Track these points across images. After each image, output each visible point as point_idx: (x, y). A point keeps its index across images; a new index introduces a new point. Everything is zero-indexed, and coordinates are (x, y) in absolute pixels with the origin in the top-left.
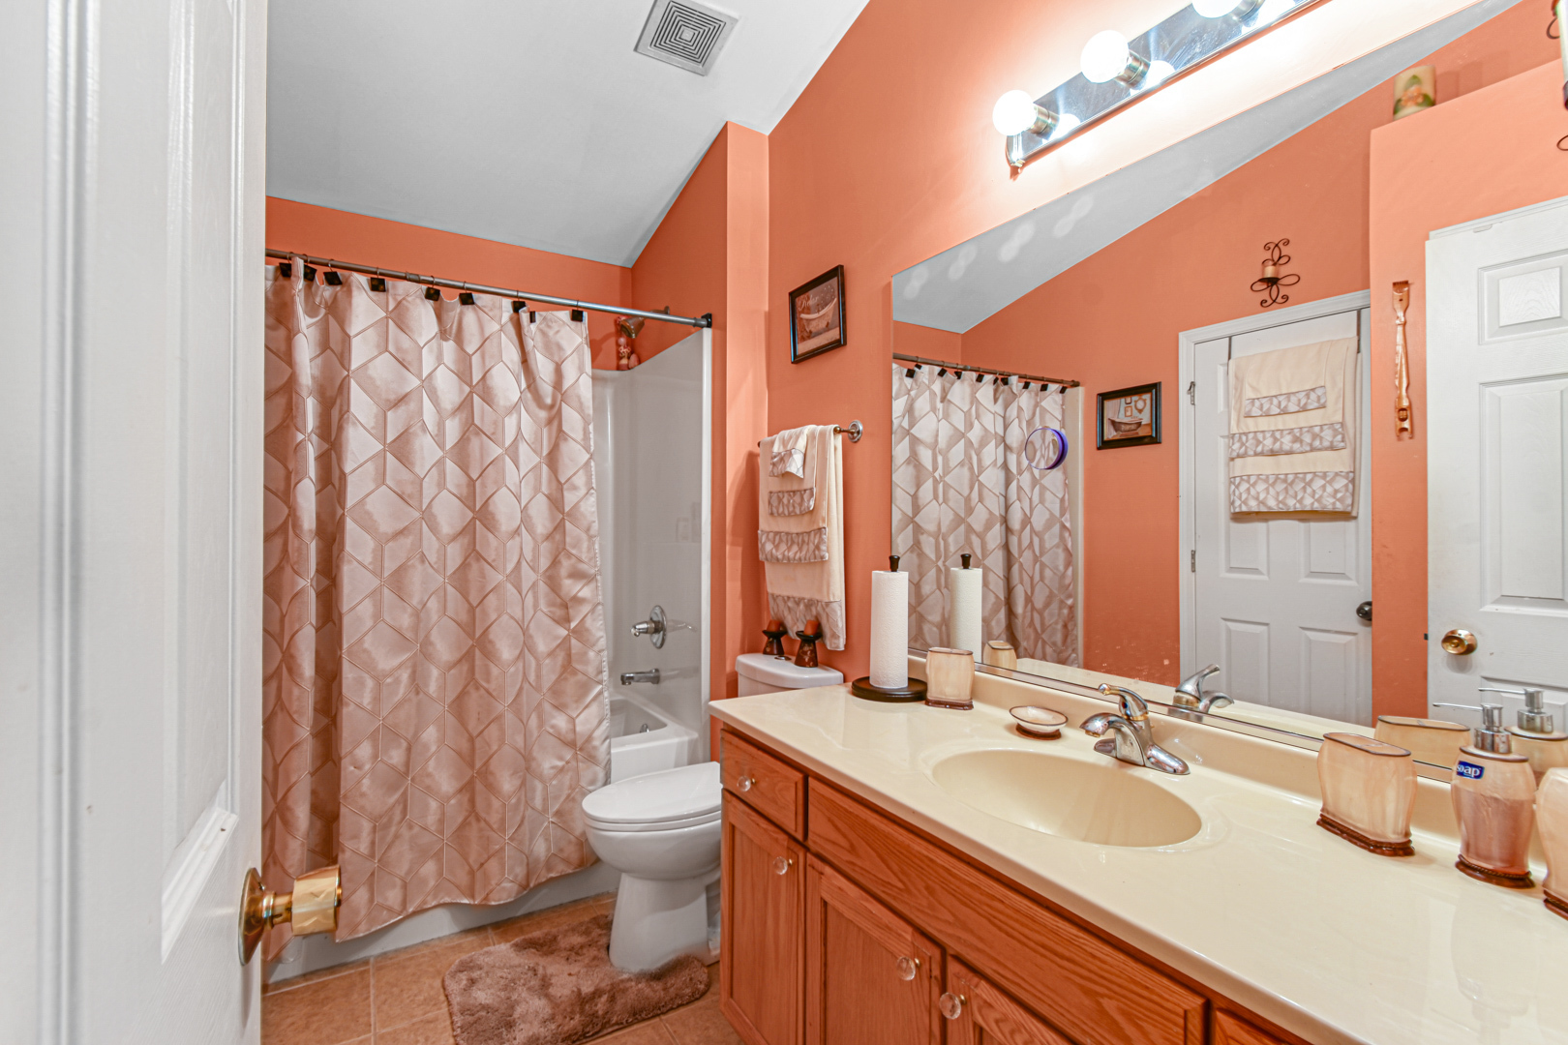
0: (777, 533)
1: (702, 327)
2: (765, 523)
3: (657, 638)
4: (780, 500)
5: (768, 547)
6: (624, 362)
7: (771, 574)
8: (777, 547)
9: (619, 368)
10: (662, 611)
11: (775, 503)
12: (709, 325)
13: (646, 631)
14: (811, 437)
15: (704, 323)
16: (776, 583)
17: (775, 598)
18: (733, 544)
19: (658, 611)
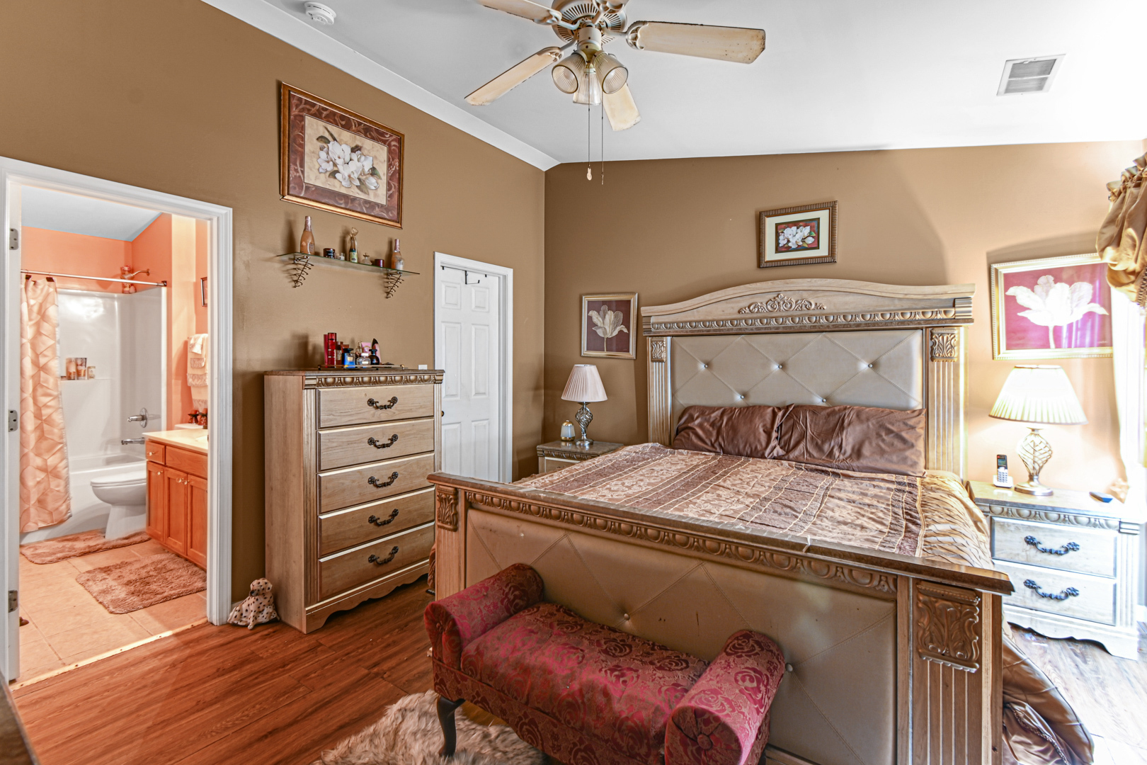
0: (194, 375)
1: (162, 286)
2: (190, 371)
3: (143, 423)
4: (194, 362)
5: (190, 380)
6: (127, 289)
7: (193, 391)
8: (193, 380)
9: (123, 292)
10: (146, 411)
11: (193, 363)
12: (165, 286)
13: (137, 420)
14: (203, 339)
15: (162, 284)
16: (196, 395)
17: (195, 400)
18: (176, 379)
19: (144, 410)
